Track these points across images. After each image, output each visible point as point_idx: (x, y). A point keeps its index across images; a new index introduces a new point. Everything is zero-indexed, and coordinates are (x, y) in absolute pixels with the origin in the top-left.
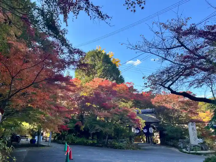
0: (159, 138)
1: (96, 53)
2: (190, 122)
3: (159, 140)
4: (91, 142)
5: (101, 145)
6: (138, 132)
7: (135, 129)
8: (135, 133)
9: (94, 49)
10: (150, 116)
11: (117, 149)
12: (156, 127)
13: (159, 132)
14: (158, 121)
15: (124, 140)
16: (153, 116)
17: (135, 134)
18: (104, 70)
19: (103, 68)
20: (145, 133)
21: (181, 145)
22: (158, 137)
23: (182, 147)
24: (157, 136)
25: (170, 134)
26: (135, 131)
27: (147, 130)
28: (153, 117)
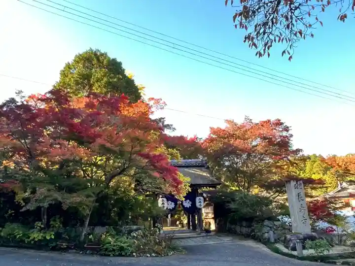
0: (213, 218)
1: (95, 54)
2: (292, 182)
3: (212, 222)
4: (36, 235)
5: (65, 245)
6: (171, 205)
7: (165, 199)
8: (165, 208)
9: (93, 49)
10: (198, 172)
11: (109, 255)
12: (207, 196)
13: (212, 207)
14: (214, 181)
15: (135, 227)
16: (204, 172)
17: (165, 211)
18: (109, 83)
19: (105, 79)
20: (185, 209)
21: (270, 235)
22: (211, 215)
23: (272, 240)
24: (208, 215)
25: (245, 210)
26: (166, 205)
27: (190, 203)
28: (205, 174)
